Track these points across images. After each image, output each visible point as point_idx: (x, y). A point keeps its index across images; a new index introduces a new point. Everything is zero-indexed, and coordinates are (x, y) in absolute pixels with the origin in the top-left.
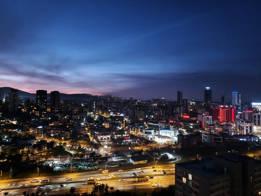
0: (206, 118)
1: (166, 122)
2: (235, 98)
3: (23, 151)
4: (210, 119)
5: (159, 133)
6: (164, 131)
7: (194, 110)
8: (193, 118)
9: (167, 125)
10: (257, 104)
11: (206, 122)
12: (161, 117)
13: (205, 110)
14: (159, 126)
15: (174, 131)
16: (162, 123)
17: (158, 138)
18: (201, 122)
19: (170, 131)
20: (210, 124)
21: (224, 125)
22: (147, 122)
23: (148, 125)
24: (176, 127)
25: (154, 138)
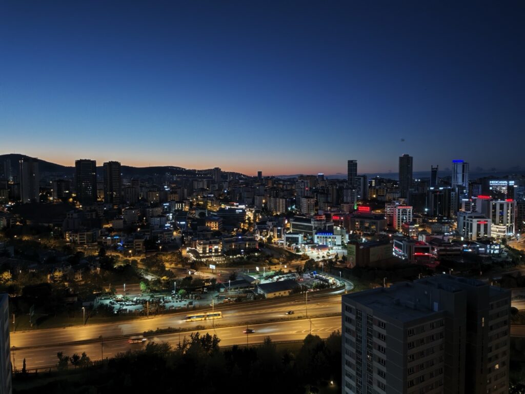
0: (401, 211)
1: (325, 218)
2: (458, 171)
3: (54, 276)
4: (409, 212)
5: (312, 240)
6: (322, 236)
7: (379, 195)
8: (377, 211)
9: (328, 225)
10: (500, 182)
11: (401, 218)
12: (317, 210)
13: (399, 195)
14: (312, 226)
15: (341, 236)
16: (317, 221)
17: (310, 249)
18: (391, 217)
19: (334, 236)
20: (409, 222)
21: (435, 223)
22: (291, 219)
23: (293, 224)
24: (345, 228)
25: (304, 248)
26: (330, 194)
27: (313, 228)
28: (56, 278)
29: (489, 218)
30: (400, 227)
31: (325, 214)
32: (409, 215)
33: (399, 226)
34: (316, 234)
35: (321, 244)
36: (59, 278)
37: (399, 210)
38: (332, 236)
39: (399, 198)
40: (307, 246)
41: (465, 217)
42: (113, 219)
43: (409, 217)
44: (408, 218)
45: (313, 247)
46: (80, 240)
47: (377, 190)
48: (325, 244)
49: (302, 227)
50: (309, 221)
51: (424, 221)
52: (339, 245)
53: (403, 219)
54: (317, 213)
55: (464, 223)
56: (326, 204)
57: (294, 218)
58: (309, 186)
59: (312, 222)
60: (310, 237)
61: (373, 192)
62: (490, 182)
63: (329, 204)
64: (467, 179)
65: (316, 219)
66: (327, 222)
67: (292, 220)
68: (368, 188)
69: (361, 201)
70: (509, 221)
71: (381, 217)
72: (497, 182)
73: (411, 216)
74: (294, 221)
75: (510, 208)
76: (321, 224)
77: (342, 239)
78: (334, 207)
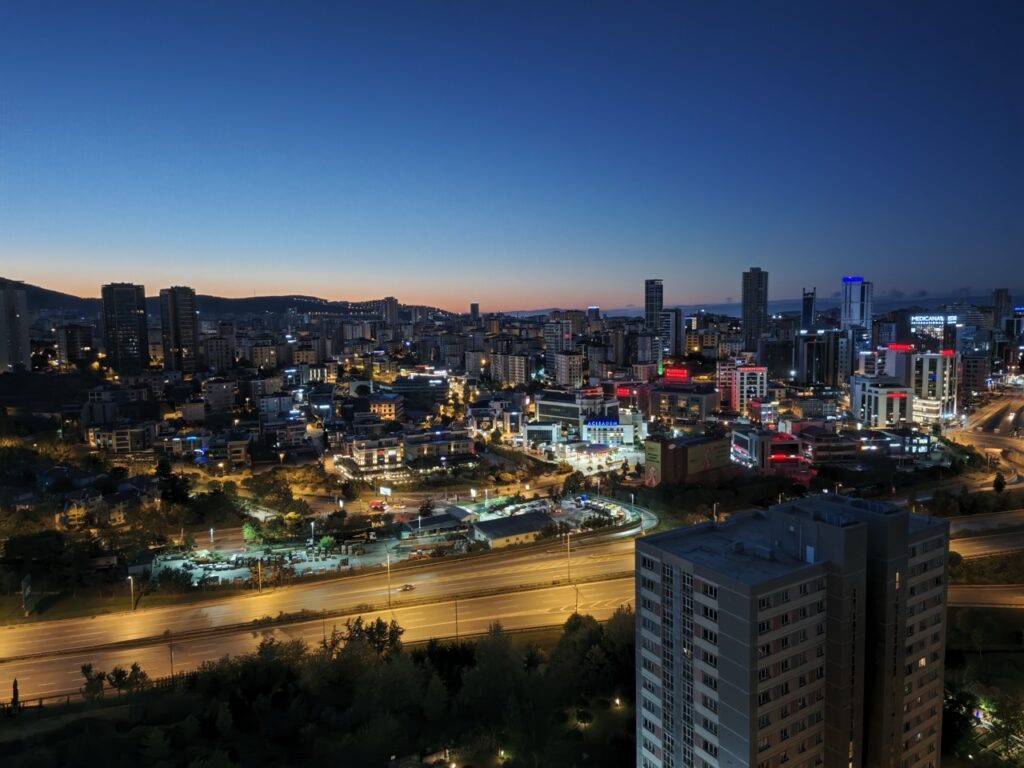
0: (745, 377)
1: (603, 393)
2: (853, 299)
3: (67, 516)
4: (762, 378)
5: (578, 434)
6: (597, 427)
7: (705, 348)
8: (701, 377)
9: (607, 405)
10: (932, 318)
11: (745, 390)
12: (586, 377)
13: (742, 345)
14: (578, 408)
15: (632, 426)
16: (588, 398)
17: (574, 453)
18: (728, 389)
19: (619, 427)
20: (761, 396)
21: (809, 397)
22: (536, 396)
23: (540, 405)
24: (640, 411)
25: (563, 451)
26: (612, 346)
27: (580, 412)
28: (71, 520)
29: (909, 386)
30: (745, 408)
31: (603, 385)
32: (762, 383)
33: (742, 406)
34: (586, 423)
35: (594, 442)
36: (79, 519)
37: (742, 374)
38: (615, 427)
39: (742, 351)
40: (567, 446)
41: (864, 385)
42: (185, 402)
43: (761, 387)
44: (758, 390)
45: (580, 450)
46: (118, 445)
47: (701, 338)
48: (602, 442)
49: (560, 410)
50: (571, 398)
51: (789, 395)
52: (629, 444)
53: (749, 392)
54: (588, 383)
55: (864, 397)
56: (604, 365)
57: (542, 393)
58: (571, 332)
59: (578, 401)
60: (574, 430)
61: (693, 341)
62: (913, 318)
63: (609, 366)
64: (869, 313)
65: (584, 395)
66: (605, 400)
67: (538, 396)
68: (683, 332)
69: (671, 357)
70: (946, 392)
71: (708, 388)
72: (924, 318)
73: (765, 385)
74: (543, 399)
75: (949, 366)
76: (594, 404)
77: (636, 431)
78: (620, 371)
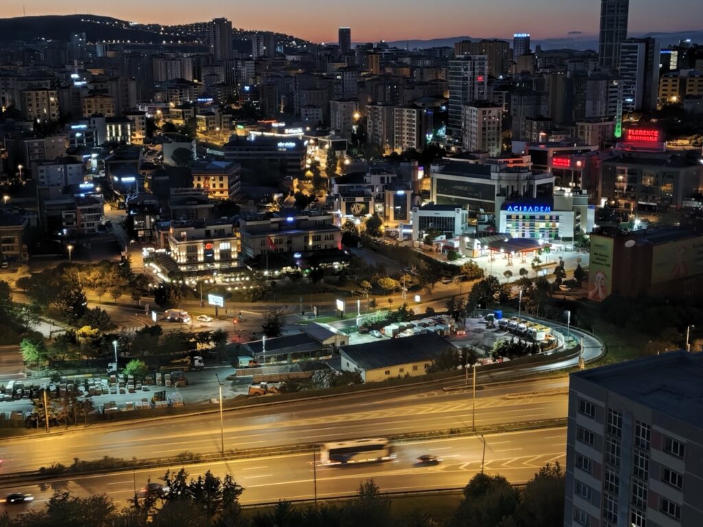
1: (532, 164)
5: (493, 224)
6: (521, 214)
7: (688, 97)
8: (679, 142)
9: (537, 182)
12: (508, 141)
14: (494, 186)
15: (573, 213)
16: (508, 170)
17: (486, 250)
19: (554, 214)
23: (439, 180)
24: (585, 192)
25: (470, 247)
26: (547, 94)
27: (496, 193)
31: (531, 152)
34: (504, 207)
35: (516, 235)
38: (547, 214)
40: (477, 241)
45: (495, 246)
47: (683, 83)
48: (528, 236)
49: (466, 189)
50: (484, 172)
52: (567, 239)
54: (509, 150)
56: (535, 123)
57: (441, 162)
58: (486, 72)
59: (494, 175)
60: (486, 218)
61: (669, 88)
63: (542, 124)
65: (503, 166)
66: (534, 174)
67: (434, 168)
68: (656, 74)
69: (636, 112)
71: (689, 159)
74: (442, 172)
76: (518, 180)
77: (578, 221)
78: (558, 131)
